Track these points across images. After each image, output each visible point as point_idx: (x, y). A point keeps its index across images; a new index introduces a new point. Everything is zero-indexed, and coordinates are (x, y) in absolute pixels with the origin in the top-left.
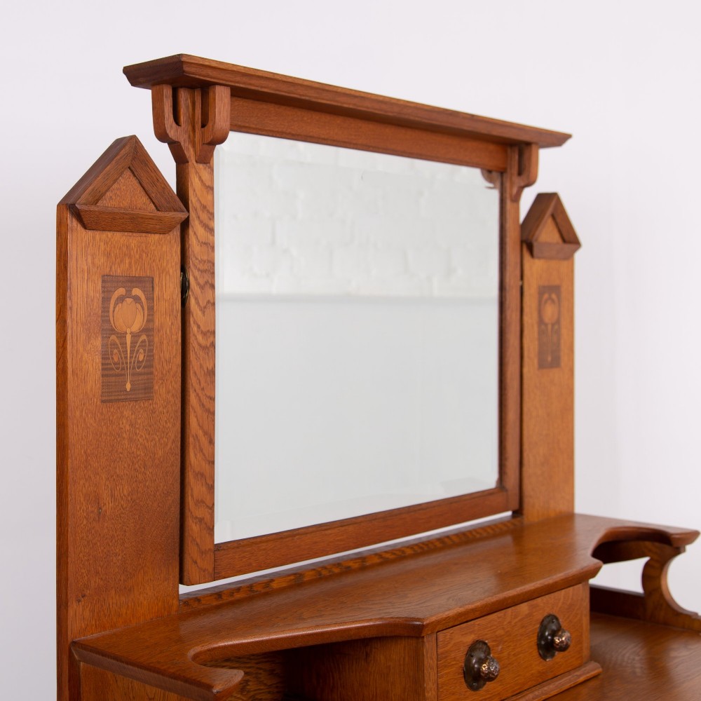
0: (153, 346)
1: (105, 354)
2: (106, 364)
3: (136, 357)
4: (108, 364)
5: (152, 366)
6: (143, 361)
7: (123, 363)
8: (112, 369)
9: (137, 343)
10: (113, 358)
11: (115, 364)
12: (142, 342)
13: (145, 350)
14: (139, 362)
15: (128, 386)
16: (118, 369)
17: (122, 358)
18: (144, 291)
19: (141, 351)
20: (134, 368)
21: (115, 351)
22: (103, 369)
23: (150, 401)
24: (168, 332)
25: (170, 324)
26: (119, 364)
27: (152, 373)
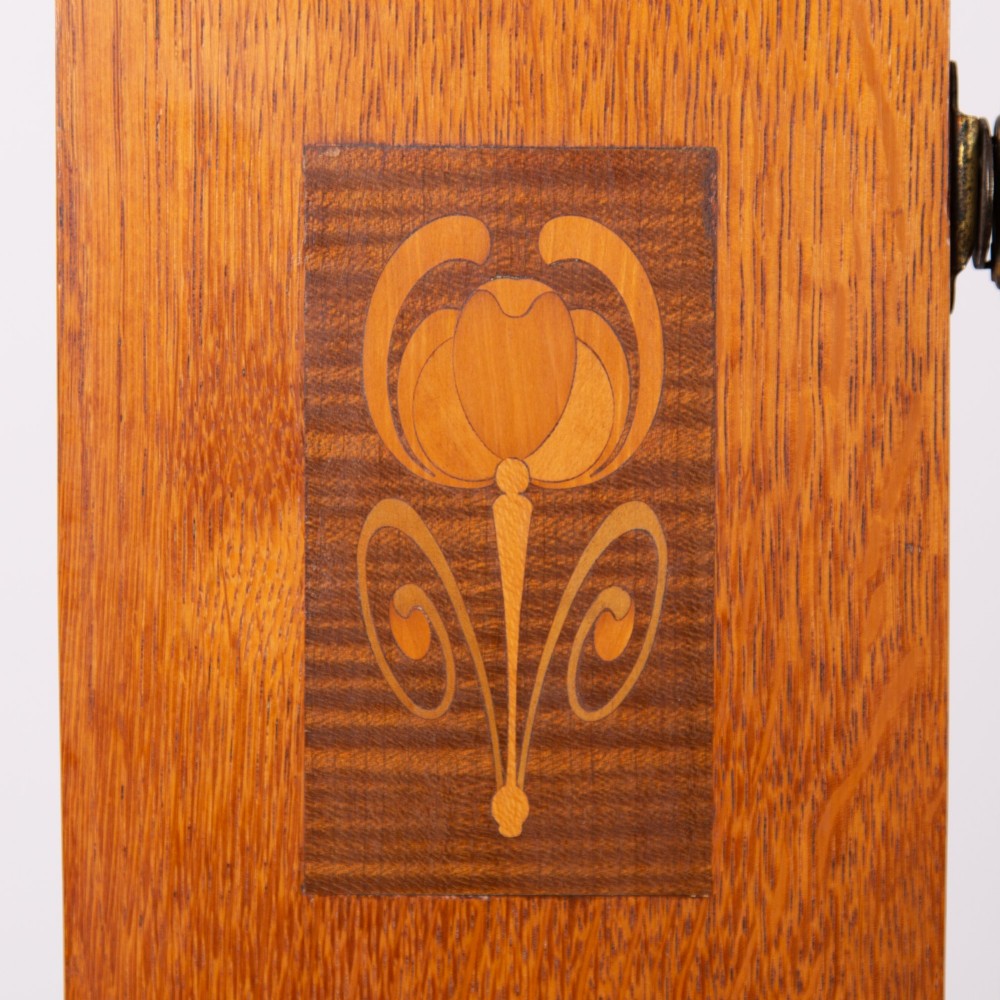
0: (710, 569)
1: (331, 614)
2: (334, 670)
3: (568, 634)
4: (352, 670)
5: (704, 696)
6: (625, 663)
7: (466, 671)
8: (388, 703)
9: (577, 550)
10: (387, 638)
11: (407, 671)
12: (619, 545)
13: (642, 601)
14: (592, 665)
15: (510, 810)
16: (432, 699)
17: (457, 638)
18: (634, 238)
19: (616, 598)
20: (554, 701)
21: (408, 595)
22: (311, 700)
23: (689, 907)
24: (839, 488)
25: (853, 438)
26: (439, 672)
27: (697, 738)
